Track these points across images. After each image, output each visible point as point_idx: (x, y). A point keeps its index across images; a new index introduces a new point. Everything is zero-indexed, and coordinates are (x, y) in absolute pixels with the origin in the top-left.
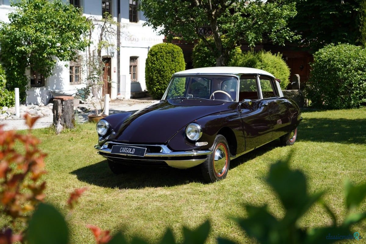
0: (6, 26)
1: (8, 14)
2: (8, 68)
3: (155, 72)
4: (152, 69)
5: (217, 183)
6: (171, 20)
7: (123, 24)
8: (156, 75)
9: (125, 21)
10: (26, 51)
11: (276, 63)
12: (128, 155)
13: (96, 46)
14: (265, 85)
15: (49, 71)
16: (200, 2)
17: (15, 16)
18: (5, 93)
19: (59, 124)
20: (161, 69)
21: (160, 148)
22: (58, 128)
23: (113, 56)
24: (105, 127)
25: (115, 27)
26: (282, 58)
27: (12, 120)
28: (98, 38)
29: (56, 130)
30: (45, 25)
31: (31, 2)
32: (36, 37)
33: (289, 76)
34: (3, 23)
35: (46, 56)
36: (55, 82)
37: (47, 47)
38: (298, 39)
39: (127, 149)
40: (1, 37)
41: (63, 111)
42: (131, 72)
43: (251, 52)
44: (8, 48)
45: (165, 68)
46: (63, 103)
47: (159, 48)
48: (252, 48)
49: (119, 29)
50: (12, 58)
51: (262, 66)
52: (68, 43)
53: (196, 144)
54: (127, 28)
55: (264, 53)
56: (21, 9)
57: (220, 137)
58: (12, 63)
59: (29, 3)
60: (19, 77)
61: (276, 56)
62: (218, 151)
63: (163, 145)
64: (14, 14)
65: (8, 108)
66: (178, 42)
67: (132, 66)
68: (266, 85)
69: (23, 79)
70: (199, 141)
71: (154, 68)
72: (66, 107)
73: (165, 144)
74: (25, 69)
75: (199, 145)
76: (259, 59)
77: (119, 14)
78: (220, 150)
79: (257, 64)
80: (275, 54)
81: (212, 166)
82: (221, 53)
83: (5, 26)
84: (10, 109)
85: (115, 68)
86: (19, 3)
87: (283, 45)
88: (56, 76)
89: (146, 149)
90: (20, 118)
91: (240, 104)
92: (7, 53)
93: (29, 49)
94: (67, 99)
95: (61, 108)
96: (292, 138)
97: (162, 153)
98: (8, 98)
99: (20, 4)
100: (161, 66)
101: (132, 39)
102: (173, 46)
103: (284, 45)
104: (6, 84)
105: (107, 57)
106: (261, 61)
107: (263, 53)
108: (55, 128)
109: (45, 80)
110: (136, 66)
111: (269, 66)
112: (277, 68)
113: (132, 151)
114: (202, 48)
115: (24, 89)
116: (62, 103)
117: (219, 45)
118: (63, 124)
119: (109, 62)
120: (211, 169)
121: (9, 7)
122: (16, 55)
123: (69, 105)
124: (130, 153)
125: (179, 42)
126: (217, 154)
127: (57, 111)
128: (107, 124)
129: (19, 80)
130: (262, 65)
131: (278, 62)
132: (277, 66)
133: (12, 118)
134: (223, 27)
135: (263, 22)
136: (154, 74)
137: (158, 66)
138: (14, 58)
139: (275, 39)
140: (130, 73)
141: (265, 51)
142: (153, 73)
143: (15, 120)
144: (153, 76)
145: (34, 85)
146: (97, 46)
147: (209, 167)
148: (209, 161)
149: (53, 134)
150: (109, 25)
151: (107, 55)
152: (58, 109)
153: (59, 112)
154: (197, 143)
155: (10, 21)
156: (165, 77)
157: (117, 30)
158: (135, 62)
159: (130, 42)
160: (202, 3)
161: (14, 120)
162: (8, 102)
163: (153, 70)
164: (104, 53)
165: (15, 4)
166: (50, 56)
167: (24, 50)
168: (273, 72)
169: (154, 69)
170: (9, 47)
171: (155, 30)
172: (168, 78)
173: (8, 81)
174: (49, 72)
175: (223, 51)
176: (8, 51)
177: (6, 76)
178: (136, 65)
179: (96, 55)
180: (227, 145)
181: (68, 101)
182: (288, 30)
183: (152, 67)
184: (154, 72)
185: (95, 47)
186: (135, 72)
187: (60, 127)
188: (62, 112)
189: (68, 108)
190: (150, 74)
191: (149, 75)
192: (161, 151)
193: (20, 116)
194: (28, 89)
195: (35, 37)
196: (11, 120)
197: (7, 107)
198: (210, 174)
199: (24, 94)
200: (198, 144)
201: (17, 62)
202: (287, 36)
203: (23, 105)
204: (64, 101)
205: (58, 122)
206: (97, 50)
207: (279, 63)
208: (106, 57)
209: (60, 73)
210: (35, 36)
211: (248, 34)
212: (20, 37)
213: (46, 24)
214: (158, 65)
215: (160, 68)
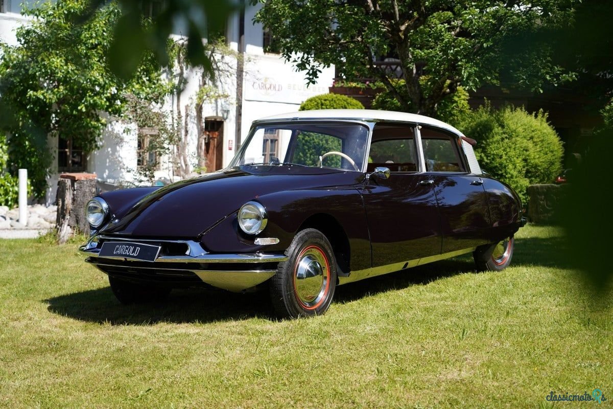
0: (11, 52)
1: (15, 28)
2: (13, 132)
3: (311, 151)
4: (304, 145)
5: (298, 321)
6: (313, 39)
7: (248, 55)
8: (312, 157)
9: (254, 50)
10: (46, 99)
11: (533, 131)
12: (129, 259)
13: (193, 98)
14: (509, 171)
15: (92, 140)
16: (375, 6)
17: (28, 32)
18: (5, 180)
19: (66, 226)
20: (323, 145)
21: (185, 247)
22: (62, 233)
23: (227, 118)
24: (102, 211)
25: (232, 61)
26: (547, 121)
27: (10, 230)
28: (198, 81)
29: (59, 236)
30: (85, 51)
31: (60, 8)
32: (65, 72)
33: (562, 157)
34: (6, 45)
35: (84, 110)
36: (107, 164)
37: (87, 93)
38: (571, 80)
39: (127, 249)
40: (2, 72)
41: (74, 200)
42: (267, 153)
43: (484, 108)
44: (15, 95)
45: (331, 143)
46: (75, 186)
47: (318, 103)
48: (488, 100)
49: (241, 65)
50: (22, 113)
51: (503, 135)
52: (130, 87)
53: (256, 241)
54: (255, 63)
55: (512, 111)
56: (42, 20)
57: (310, 232)
58: (21, 124)
59: (56, 9)
60: (34, 151)
61: (536, 116)
62: (306, 260)
63: (192, 241)
64: (26, 28)
65: (10, 210)
66: (358, 94)
67: (267, 140)
68: (511, 170)
69: (42, 155)
70: (262, 235)
71: (308, 144)
72: (80, 194)
73: (196, 239)
74: (47, 135)
75: (260, 244)
76: (498, 121)
77: (243, 37)
78: (310, 257)
79: (493, 131)
80: (534, 113)
81: (290, 286)
82: (417, 107)
83: (9, 52)
84: (13, 211)
85: (231, 142)
86: (38, 9)
87: (540, 92)
88: (111, 152)
89: (160, 247)
90: (27, 228)
91: (368, 176)
92: (12, 103)
93: (51, 96)
94: (83, 179)
95: (70, 194)
96: (501, 257)
97: (189, 255)
98: (10, 191)
99: (39, 11)
100: (322, 140)
101: (268, 86)
102: (347, 99)
103: (542, 91)
104: (9, 162)
105: (215, 119)
106: (503, 127)
107: (509, 110)
108: (57, 232)
109: (88, 159)
110: (277, 140)
111: (517, 136)
112: (535, 140)
113: (134, 251)
114: (389, 99)
115: (44, 174)
116: (73, 185)
117: (413, 91)
118: (73, 226)
119: (220, 129)
120: (287, 292)
121: (19, 16)
122: (28, 107)
123: (87, 190)
124: (131, 254)
125: (361, 92)
126: (304, 265)
127: (63, 201)
128: (105, 205)
129: (33, 157)
130: (504, 133)
131: (539, 128)
132: (536, 136)
133: (12, 226)
134: (415, 53)
135: (492, 44)
136: (308, 155)
137: (316, 140)
138: (24, 113)
139: (523, 79)
140: (263, 155)
141: (513, 106)
142: (307, 153)
143: (16, 231)
144: (305, 160)
145: (65, 169)
146: (195, 98)
147: (283, 288)
148: (283, 276)
149: (51, 243)
150: (221, 56)
151: (215, 115)
152: (65, 197)
153: (66, 202)
154: (258, 239)
155: (19, 42)
156: (329, 162)
157: (238, 68)
158: (275, 133)
159: (263, 91)
160: (378, 8)
161: (13, 231)
162: (10, 198)
163: (306, 147)
164: (209, 112)
165: (30, 10)
166: (95, 111)
167: (42, 97)
168: (525, 147)
169: (308, 146)
170: (16, 92)
171: (287, 60)
172: (334, 164)
173: (13, 158)
174: (93, 142)
175: (423, 102)
176: (15, 100)
177: (7, 147)
178: (276, 138)
179: (192, 115)
180: (329, 251)
181: (85, 183)
182: (549, 61)
183: (304, 141)
184: (309, 151)
185: (191, 98)
186: (274, 151)
187: (66, 231)
188: (73, 203)
189: (84, 196)
190: (300, 156)
191: (298, 157)
192: (188, 253)
193: (28, 223)
194: (50, 174)
195: (63, 73)
196: (8, 229)
197: (6, 208)
198: (285, 303)
199: (43, 183)
200: (260, 242)
201: (30, 121)
202: (547, 73)
203: (39, 205)
204: (76, 181)
205: (63, 222)
206: (194, 105)
207: (539, 130)
208: (213, 120)
209: (118, 148)
210: (63, 71)
211: (461, 66)
212: (35, 73)
213: (88, 49)
214: (316, 137)
215: (319, 143)
